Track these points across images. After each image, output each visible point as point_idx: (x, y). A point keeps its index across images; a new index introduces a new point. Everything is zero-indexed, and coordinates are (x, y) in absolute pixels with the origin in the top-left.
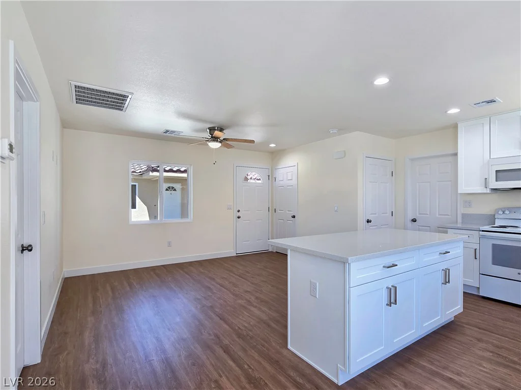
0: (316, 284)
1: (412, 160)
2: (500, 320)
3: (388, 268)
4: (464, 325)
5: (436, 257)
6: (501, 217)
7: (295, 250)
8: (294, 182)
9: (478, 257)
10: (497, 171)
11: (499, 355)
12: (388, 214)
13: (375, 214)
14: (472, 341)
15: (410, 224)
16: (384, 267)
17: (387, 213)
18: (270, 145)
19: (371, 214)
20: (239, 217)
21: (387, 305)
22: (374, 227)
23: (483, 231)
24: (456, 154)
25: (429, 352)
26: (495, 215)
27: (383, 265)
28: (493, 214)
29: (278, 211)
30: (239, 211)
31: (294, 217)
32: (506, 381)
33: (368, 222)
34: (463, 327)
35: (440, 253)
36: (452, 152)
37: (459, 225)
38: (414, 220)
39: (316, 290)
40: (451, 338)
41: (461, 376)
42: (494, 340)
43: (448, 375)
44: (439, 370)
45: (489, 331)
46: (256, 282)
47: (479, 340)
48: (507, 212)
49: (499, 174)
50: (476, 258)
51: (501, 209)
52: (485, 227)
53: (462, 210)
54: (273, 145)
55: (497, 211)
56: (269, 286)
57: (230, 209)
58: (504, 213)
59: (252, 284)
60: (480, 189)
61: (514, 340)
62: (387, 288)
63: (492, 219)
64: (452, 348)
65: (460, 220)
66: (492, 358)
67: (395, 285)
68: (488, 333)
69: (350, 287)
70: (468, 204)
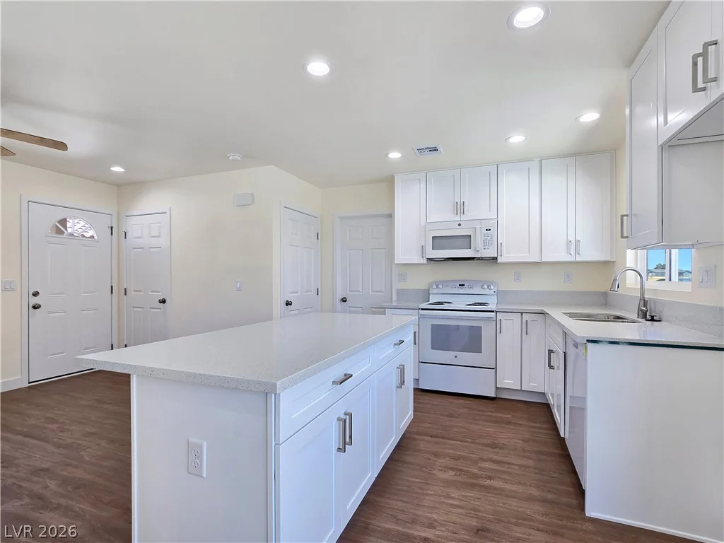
0: (201, 447)
1: (342, 218)
2: (446, 418)
3: (341, 383)
4: (416, 437)
5: (391, 350)
6: (435, 291)
7: (150, 375)
8: (163, 242)
9: (417, 342)
10: (434, 238)
11: (460, 470)
12: (312, 293)
13: (297, 292)
14: (429, 459)
15: (339, 305)
16: (334, 383)
17: (311, 291)
18: (112, 169)
19: (292, 293)
20: (36, 307)
21: (339, 449)
22: (296, 312)
23: (422, 309)
24: (391, 216)
25: (389, 498)
26: (429, 290)
27: (332, 380)
28: (427, 288)
29: (131, 292)
30: (36, 294)
31: (163, 301)
32: (478, 511)
33: (287, 305)
34: (415, 439)
35: (395, 344)
36: (387, 212)
37: (394, 304)
38: (344, 300)
39: (201, 461)
40: (407, 463)
41: (434, 528)
42: (449, 449)
43: (419, 534)
44: (408, 528)
45: (440, 438)
46: (69, 441)
47: (436, 455)
48: (440, 286)
49: (436, 241)
50: (415, 344)
51: (435, 282)
52: (423, 305)
53: (397, 285)
54: (117, 169)
55: (431, 285)
56: (103, 443)
57: (13, 290)
58: (437, 287)
59: (59, 446)
60: (417, 259)
61: (465, 442)
62: (339, 419)
63: (426, 295)
64: (411, 479)
65: (394, 298)
66: (456, 478)
67: (349, 411)
68: (441, 440)
69: (278, 444)
70: (403, 277)
